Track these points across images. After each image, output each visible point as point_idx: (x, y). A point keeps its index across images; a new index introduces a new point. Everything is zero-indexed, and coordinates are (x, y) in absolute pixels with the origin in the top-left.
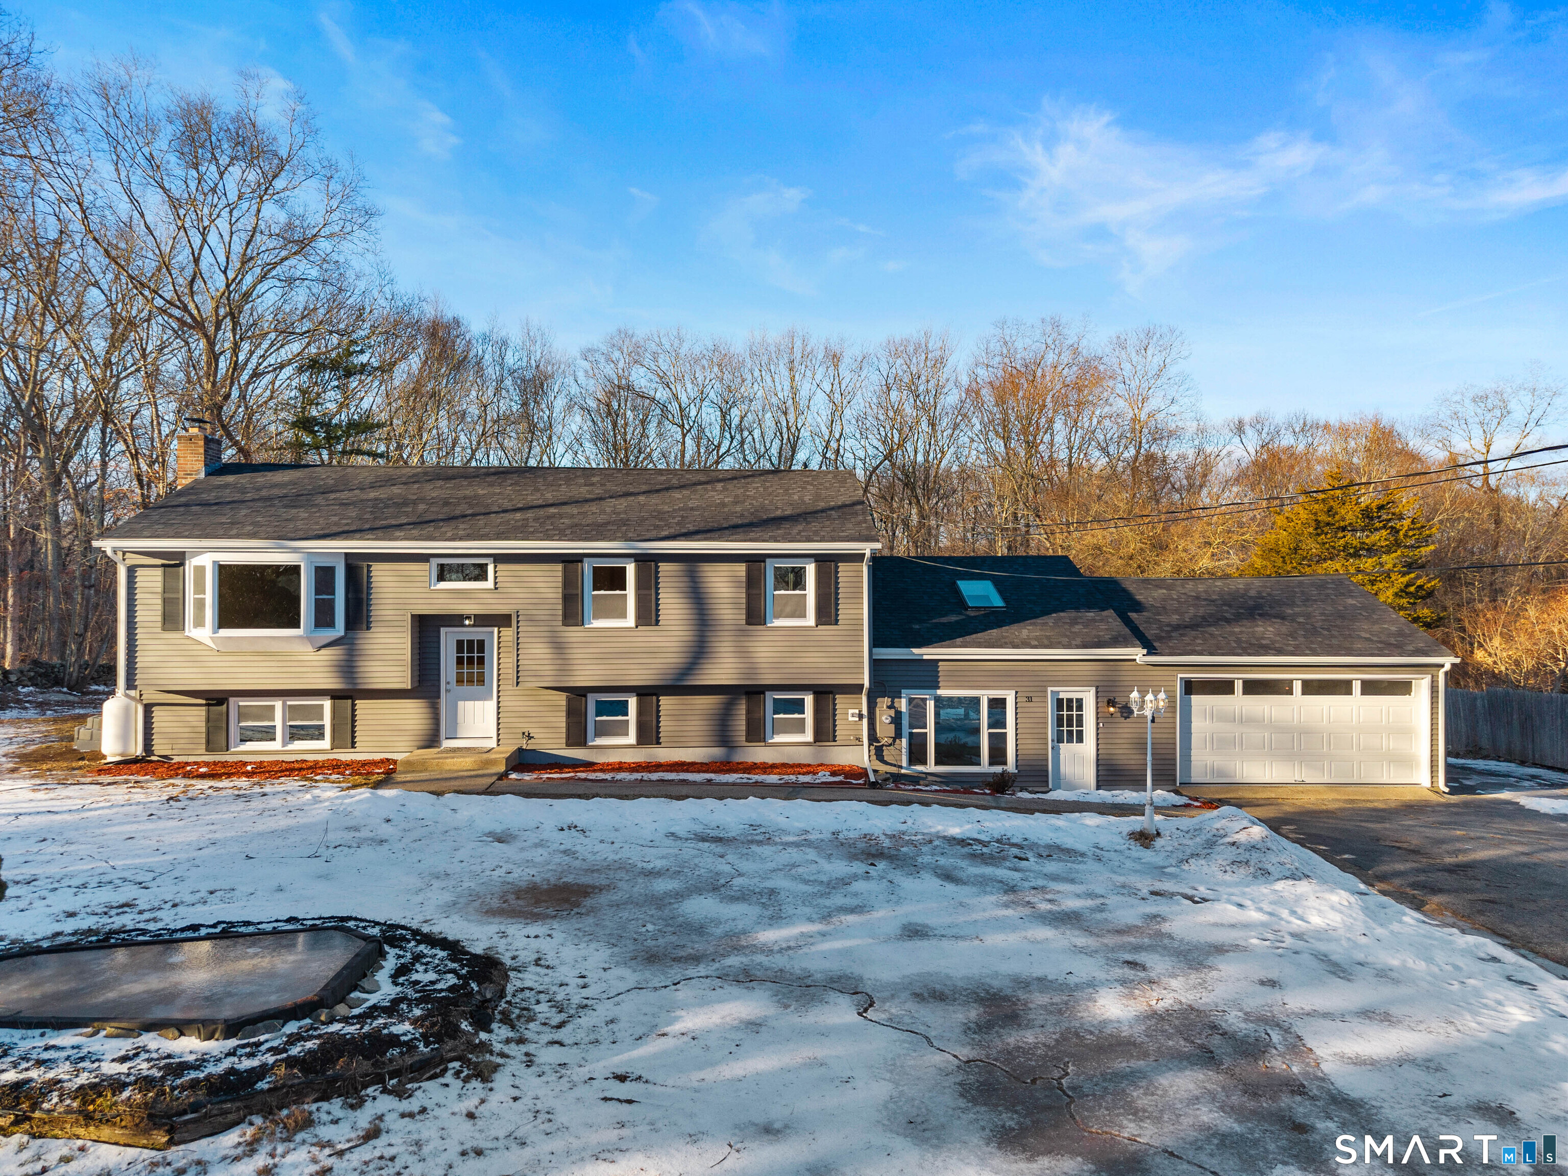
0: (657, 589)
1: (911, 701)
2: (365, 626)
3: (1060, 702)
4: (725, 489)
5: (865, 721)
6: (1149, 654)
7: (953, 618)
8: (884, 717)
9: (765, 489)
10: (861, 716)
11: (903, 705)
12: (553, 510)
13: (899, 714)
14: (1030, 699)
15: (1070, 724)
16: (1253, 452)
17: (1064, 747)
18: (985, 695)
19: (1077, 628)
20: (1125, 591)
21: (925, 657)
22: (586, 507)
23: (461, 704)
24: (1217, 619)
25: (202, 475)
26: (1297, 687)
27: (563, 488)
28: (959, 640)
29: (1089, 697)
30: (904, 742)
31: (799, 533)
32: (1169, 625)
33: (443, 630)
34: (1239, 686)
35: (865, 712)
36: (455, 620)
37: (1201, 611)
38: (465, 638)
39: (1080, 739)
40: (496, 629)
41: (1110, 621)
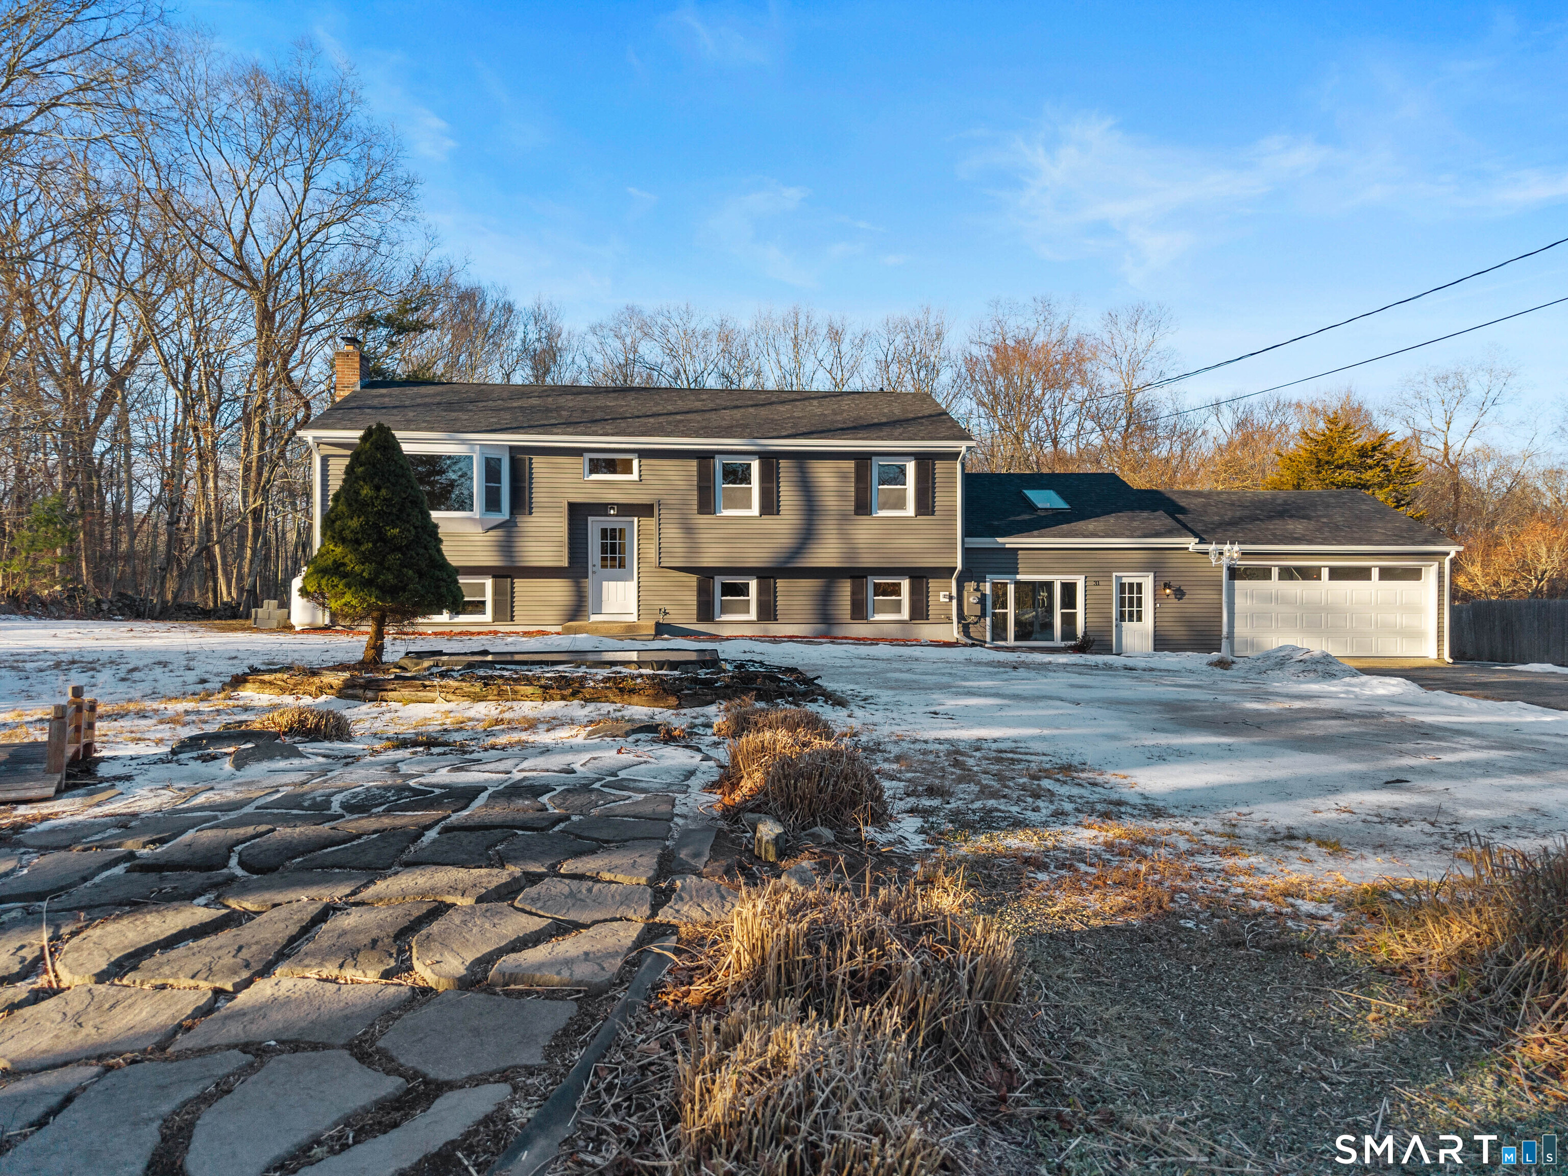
0: (778, 483)
1: (994, 585)
2: (527, 512)
3: (1122, 585)
4: (821, 405)
5: (954, 602)
6: (1200, 543)
7: (1026, 517)
8: (971, 599)
9: (857, 405)
10: (951, 598)
11: (987, 588)
12: (679, 417)
13: (984, 596)
14: (1097, 583)
15: (1131, 605)
16: (1229, 431)
17: (1126, 624)
18: (1058, 580)
19: (1135, 524)
20: (1168, 499)
21: (1007, 546)
22: (707, 415)
23: (605, 583)
24: (1254, 519)
25: (358, 388)
26: (1325, 573)
27: (679, 402)
28: (1036, 533)
29: (1148, 582)
30: (988, 620)
31: (901, 434)
32: (1212, 523)
33: (590, 519)
34: (1275, 572)
35: (954, 594)
36: (601, 509)
37: (1238, 514)
38: (609, 526)
39: (1139, 619)
40: (636, 519)
41: (1161, 519)
